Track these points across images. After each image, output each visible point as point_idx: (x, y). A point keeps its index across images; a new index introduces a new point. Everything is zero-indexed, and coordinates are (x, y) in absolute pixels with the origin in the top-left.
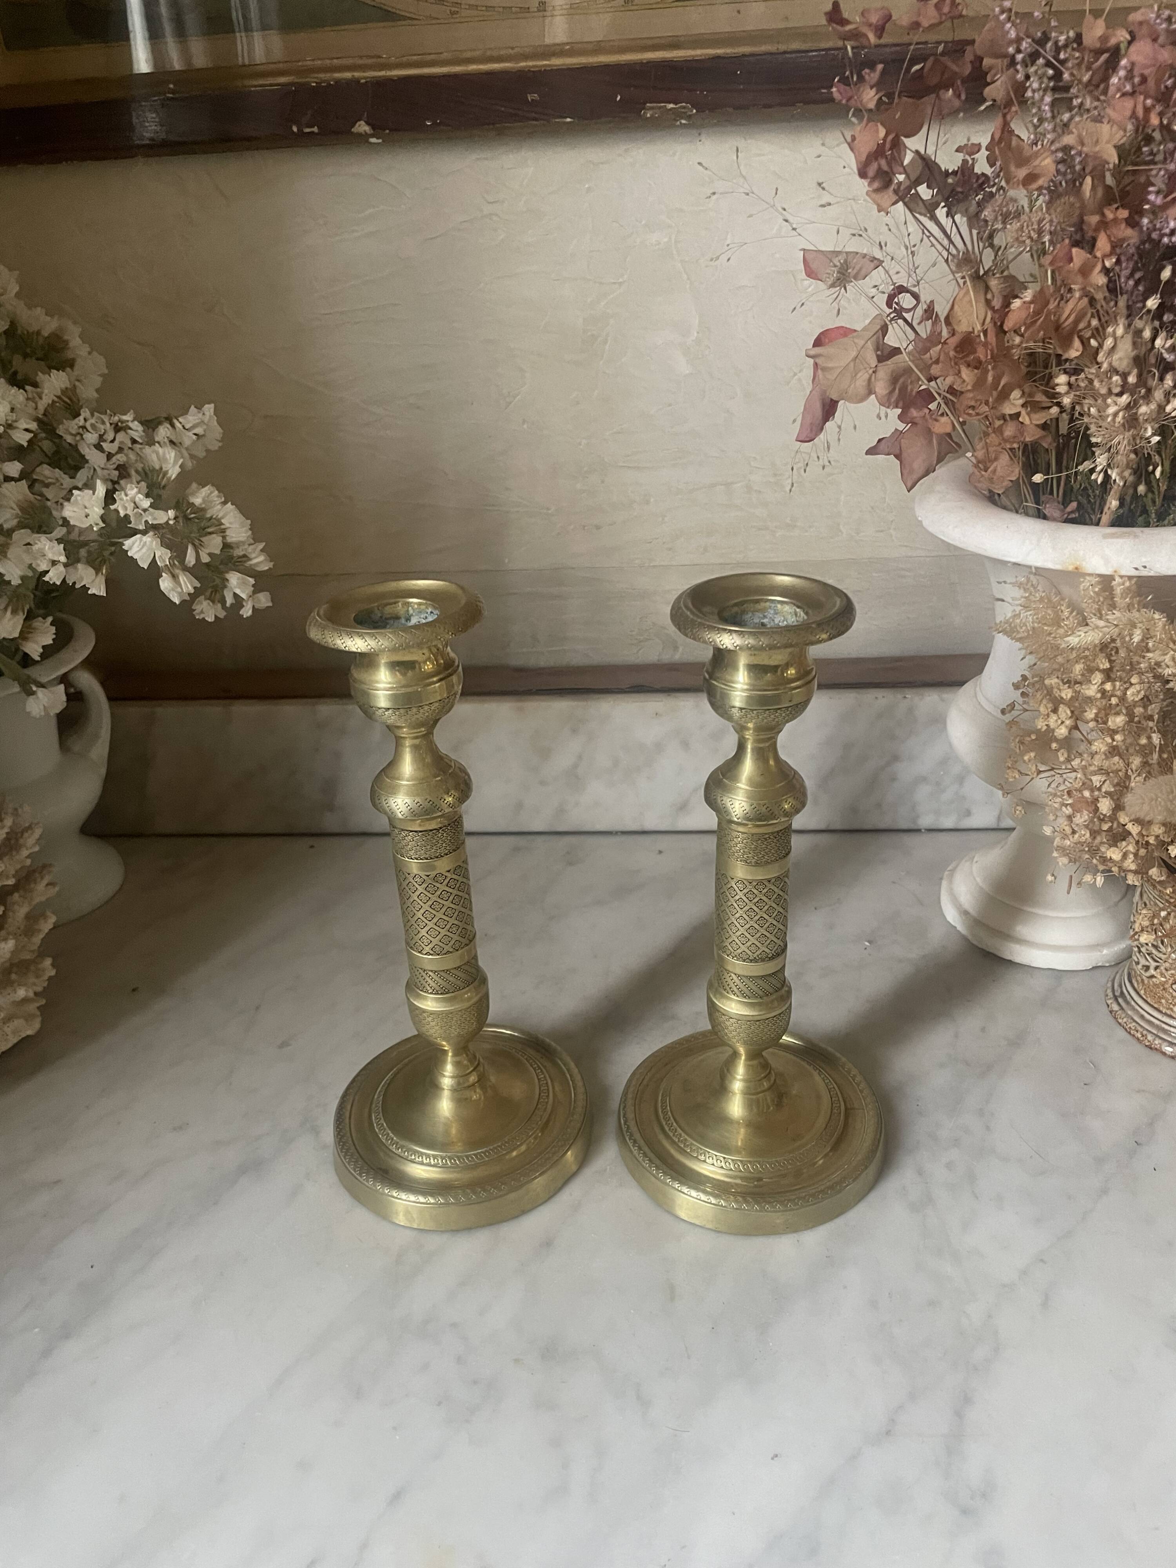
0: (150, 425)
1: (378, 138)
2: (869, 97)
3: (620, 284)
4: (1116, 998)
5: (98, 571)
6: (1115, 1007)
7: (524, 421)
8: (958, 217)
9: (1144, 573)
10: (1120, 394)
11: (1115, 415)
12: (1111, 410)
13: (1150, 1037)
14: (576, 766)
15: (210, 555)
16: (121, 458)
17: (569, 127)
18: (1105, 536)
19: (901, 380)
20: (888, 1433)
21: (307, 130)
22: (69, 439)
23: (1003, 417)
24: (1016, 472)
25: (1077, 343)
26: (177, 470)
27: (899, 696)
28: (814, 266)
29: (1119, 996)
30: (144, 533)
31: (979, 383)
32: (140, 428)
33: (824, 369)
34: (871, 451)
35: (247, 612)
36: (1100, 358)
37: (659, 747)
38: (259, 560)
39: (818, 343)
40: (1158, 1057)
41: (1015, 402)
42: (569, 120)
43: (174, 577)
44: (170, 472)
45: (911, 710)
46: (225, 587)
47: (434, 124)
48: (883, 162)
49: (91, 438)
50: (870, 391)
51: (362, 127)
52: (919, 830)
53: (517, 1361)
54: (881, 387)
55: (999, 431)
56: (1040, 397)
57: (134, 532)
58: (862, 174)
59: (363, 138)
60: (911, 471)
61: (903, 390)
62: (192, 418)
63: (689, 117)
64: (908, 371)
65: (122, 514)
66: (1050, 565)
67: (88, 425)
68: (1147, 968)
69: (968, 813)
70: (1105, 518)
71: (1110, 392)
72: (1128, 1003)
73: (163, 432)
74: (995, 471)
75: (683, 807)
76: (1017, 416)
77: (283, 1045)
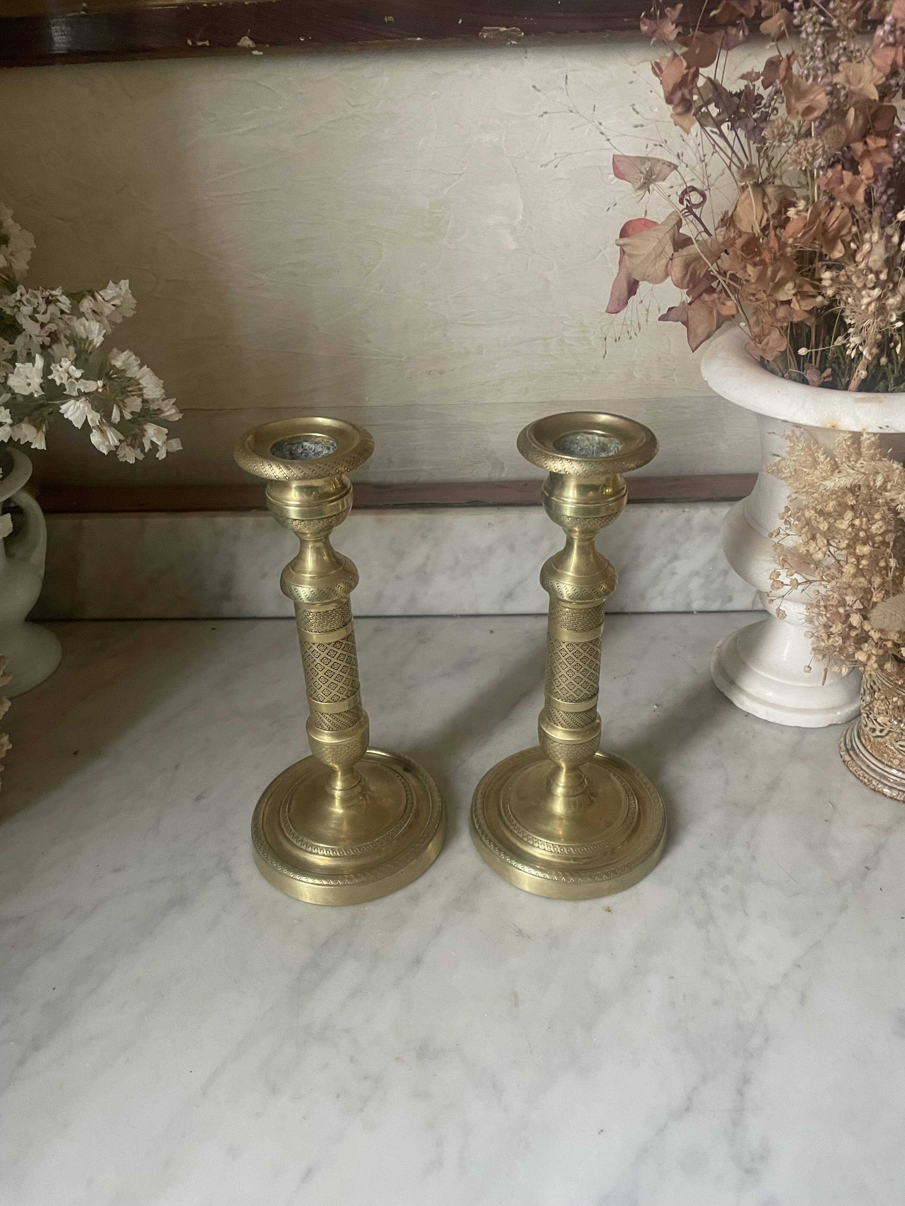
0: (76, 297)
1: (259, 51)
2: (670, 30)
3: (460, 175)
4: (847, 751)
5: (38, 428)
6: (847, 758)
7: (381, 286)
8: (739, 132)
9: (886, 431)
10: (873, 288)
11: (869, 304)
12: (865, 301)
13: (874, 783)
14: (425, 565)
15: (132, 413)
16: (52, 327)
17: (421, 45)
18: (857, 401)
19: (692, 267)
20: (687, 1110)
21: (200, 44)
22: (8, 311)
23: (776, 302)
24: (784, 344)
25: (840, 246)
26: (101, 339)
27: (680, 510)
28: (622, 168)
29: (850, 750)
30: (77, 398)
31: (761, 277)
32: (68, 302)
33: (631, 256)
34: (663, 318)
35: (161, 455)
36: (858, 258)
37: (491, 550)
38: (171, 412)
39: (624, 233)
40: (880, 798)
41: (788, 291)
42: (419, 39)
43: (102, 432)
44: (95, 341)
45: (688, 521)
46: (144, 436)
47: (307, 39)
48: (686, 91)
49: (27, 310)
50: (667, 275)
51: (246, 42)
52: (692, 612)
53: (398, 1059)
54: (677, 270)
55: (773, 313)
56: (808, 288)
57: (69, 397)
58: (669, 101)
59: (246, 52)
60: (696, 336)
61: (693, 274)
62: (110, 291)
63: (518, 39)
64: (698, 258)
65: (58, 383)
66: (813, 424)
67: (24, 299)
68: (874, 730)
69: (730, 599)
70: (854, 384)
71: (865, 286)
72: (857, 755)
73: (87, 304)
74: (767, 344)
75: (509, 596)
76: (789, 302)
77: (198, 799)
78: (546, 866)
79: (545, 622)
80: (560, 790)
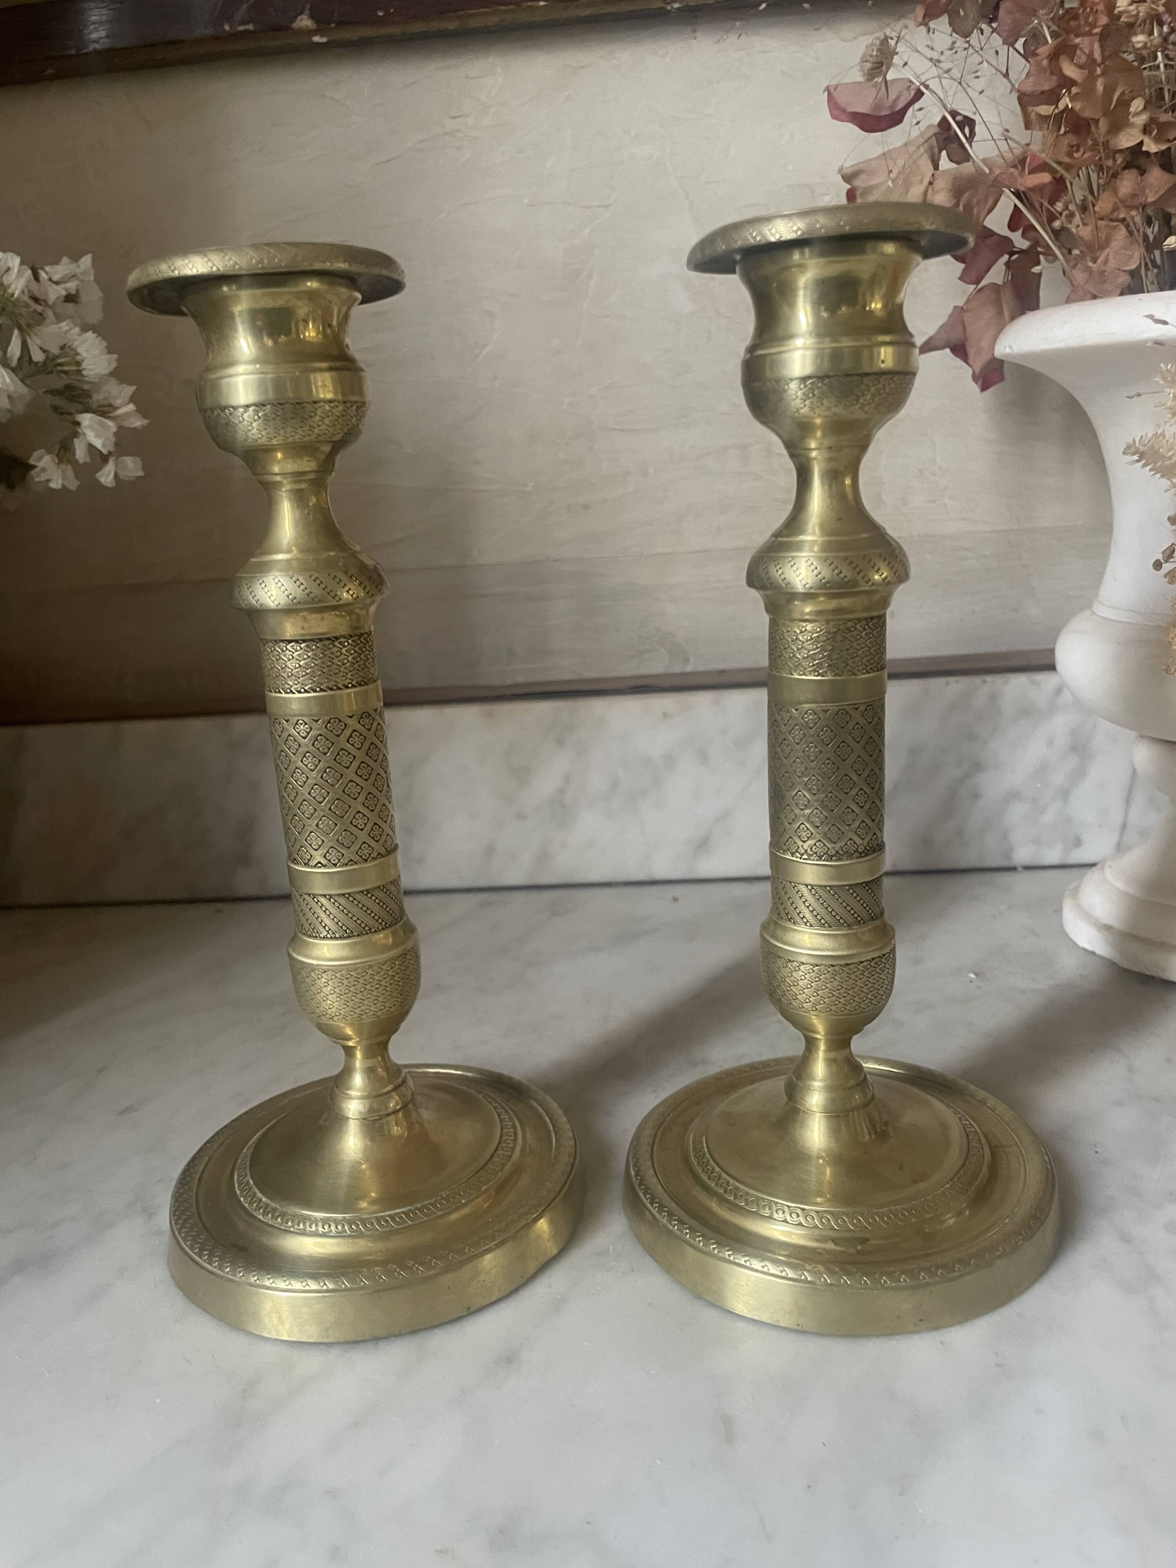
1: (322, 36)
3: (607, 207)
7: (495, 378)
14: (562, 791)
19: (966, 196)
21: (241, 27)
24: (1135, 256)
27: (978, 680)
35: (107, 477)
37: (669, 761)
38: (126, 410)
42: (542, 3)
45: (993, 698)
46: (76, 434)
47: (387, 12)
51: (304, 22)
52: (1014, 868)
60: (979, 351)
61: (968, 210)
69: (1078, 842)
74: (1106, 261)
75: (703, 845)
79: (767, 887)
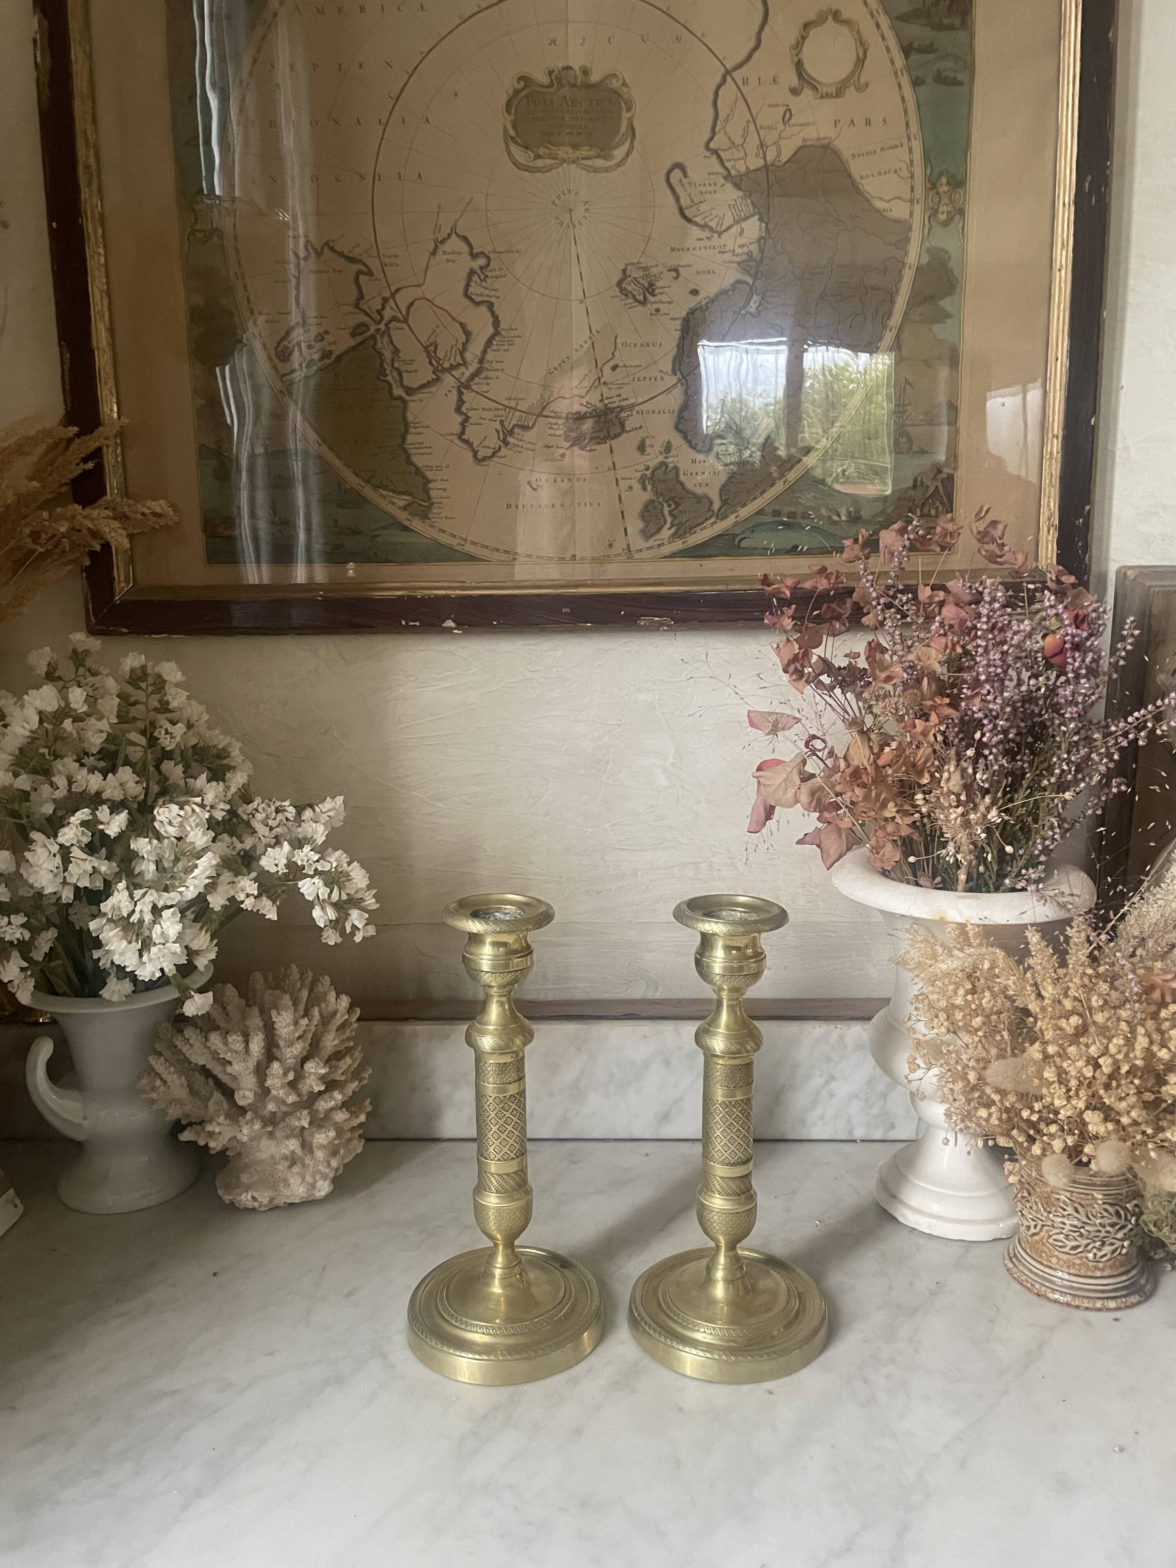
0: (300, 810)
1: (459, 630)
2: (788, 623)
3: (619, 726)
4: (1011, 1259)
5: (274, 902)
6: (1010, 1265)
7: (546, 815)
8: (849, 695)
9: (986, 922)
10: (957, 807)
11: (956, 819)
12: (953, 816)
13: (1037, 1286)
14: (578, 1080)
15: (348, 894)
16: (279, 830)
17: (590, 629)
18: (959, 898)
19: (817, 795)
20: (848, 1550)
21: (412, 624)
22: (245, 817)
23: (886, 819)
24: (898, 856)
25: (927, 775)
26: (324, 838)
27: (832, 1027)
28: (755, 721)
29: (1013, 1257)
30: (312, 877)
31: (867, 797)
32: (293, 811)
33: (765, 785)
34: (799, 842)
35: (358, 938)
36: (942, 784)
37: (646, 1065)
38: (370, 902)
39: (759, 769)
40: (1044, 1302)
41: (891, 810)
42: (589, 624)
43: (323, 909)
44: (318, 839)
45: (841, 1037)
46: (347, 919)
47: (499, 623)
48: (798, 665)
49: (260, 816)
50: (797, 801)
51: (450, 623)
52: (855, 1141)
54: (804, 798)
55: (883, 828)
56: (907, 807)
57: (307, 876)
58: (785, 671)
59: (449, 630)
60: (829, 856)
61: (819, 800)
62: (328, 805)
63: (669, 626)
64: (821, 788)
65: (300, 863)
66: (924, 916)
67: (260, 809)
68: (1028, 1227)
69: (893, 1127)
70: (960, 887)
71: (951, 806)
72: (1019, 1261)
73: (308, 814)
74: (884, 855)
75: (665, 1118)
76: (893, 818)
77: (349, 1295)
78: (708, 1347)
80: (719, 1274)
